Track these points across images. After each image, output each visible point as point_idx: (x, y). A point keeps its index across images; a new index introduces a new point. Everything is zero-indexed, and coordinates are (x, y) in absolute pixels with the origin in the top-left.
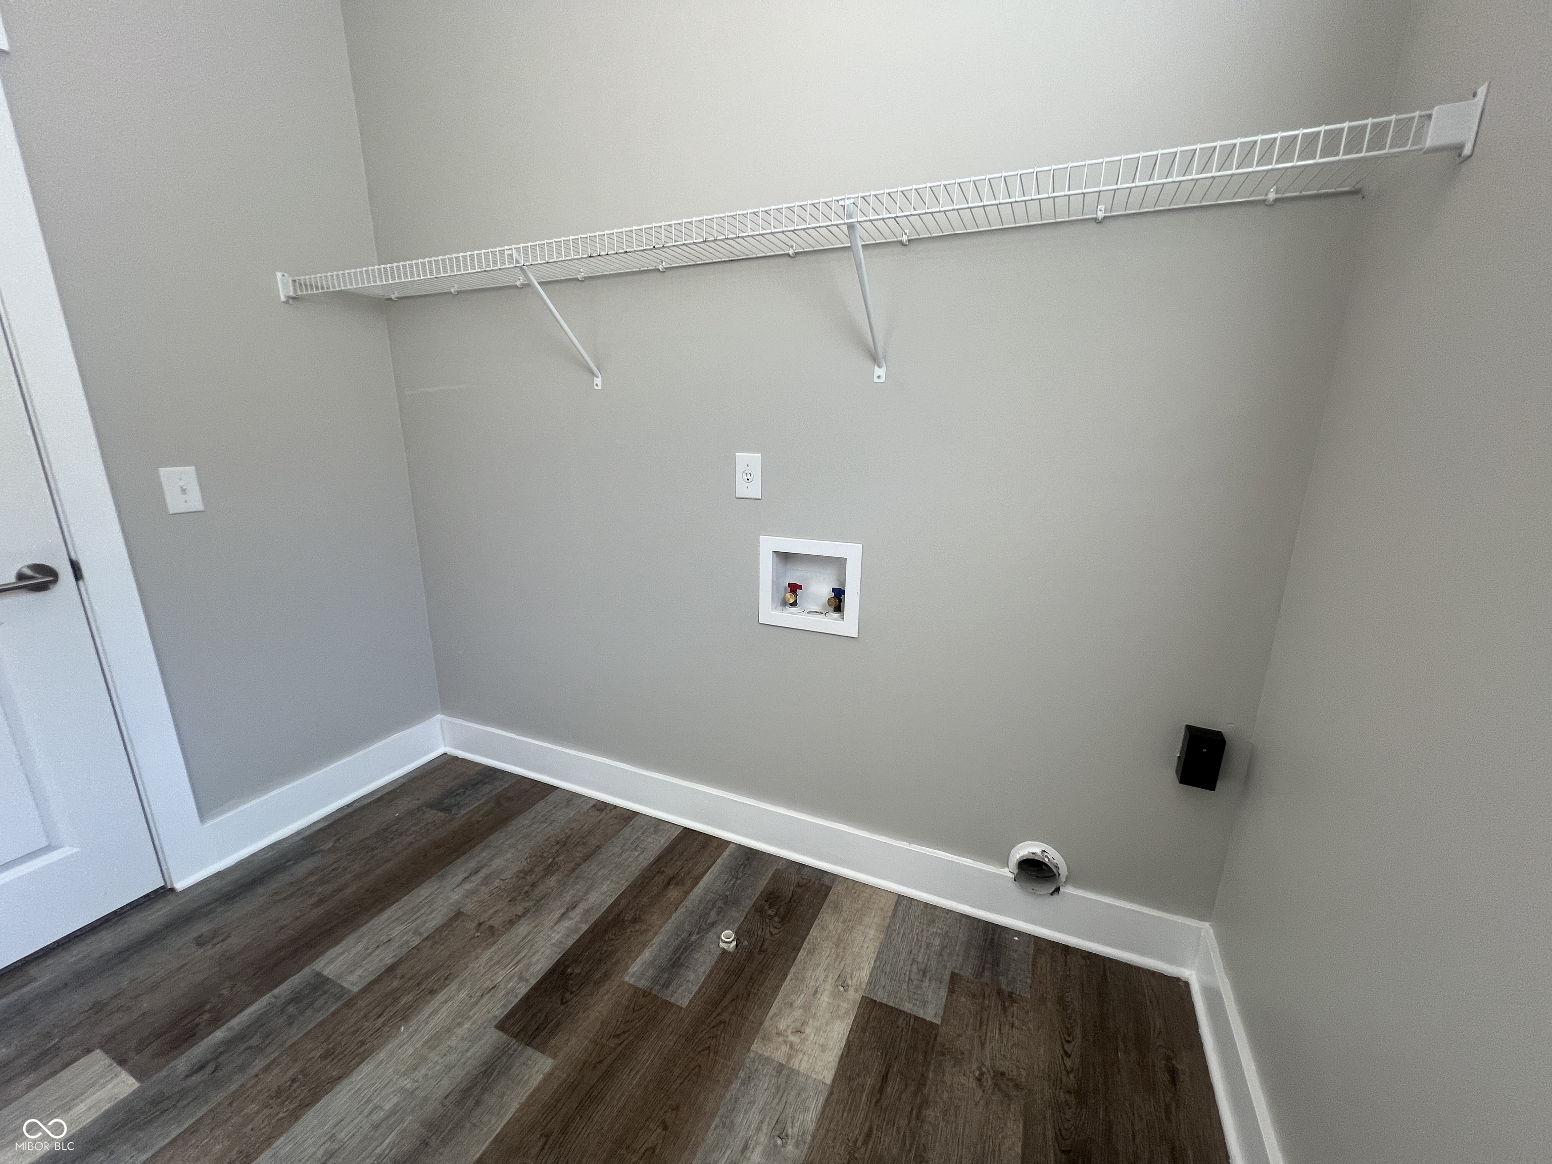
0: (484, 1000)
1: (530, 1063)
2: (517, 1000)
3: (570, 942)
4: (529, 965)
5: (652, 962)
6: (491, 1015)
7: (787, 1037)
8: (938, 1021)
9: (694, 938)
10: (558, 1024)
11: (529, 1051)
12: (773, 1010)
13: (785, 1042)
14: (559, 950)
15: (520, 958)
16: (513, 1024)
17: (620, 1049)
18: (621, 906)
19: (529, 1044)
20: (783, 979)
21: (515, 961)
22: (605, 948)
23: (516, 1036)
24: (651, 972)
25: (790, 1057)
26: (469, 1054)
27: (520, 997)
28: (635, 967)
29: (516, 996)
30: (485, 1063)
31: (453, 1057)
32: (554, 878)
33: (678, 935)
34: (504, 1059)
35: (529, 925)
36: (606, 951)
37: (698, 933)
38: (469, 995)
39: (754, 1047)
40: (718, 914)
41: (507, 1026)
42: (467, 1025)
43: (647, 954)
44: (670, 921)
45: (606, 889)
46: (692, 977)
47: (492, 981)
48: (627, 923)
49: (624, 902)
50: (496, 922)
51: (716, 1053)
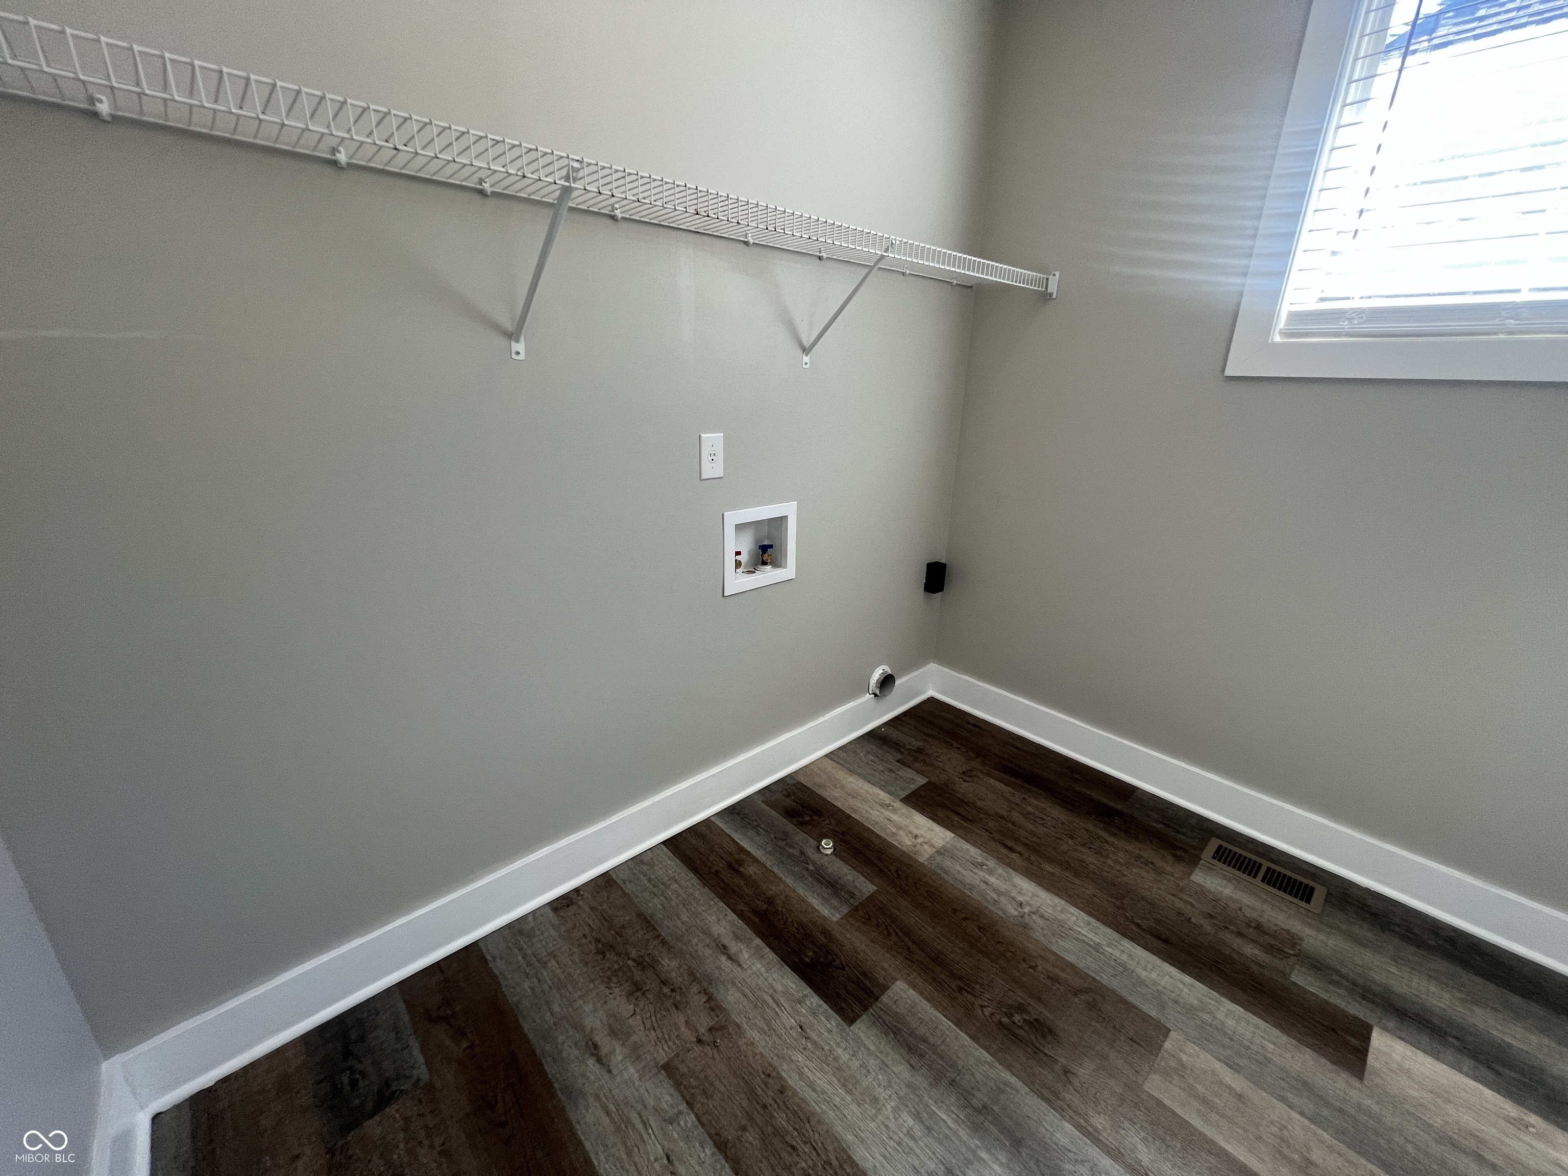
0: (813, 1036)
1: (896, 998)
2: (825, 1006)
3: (771, 955)
4: (785, 993)
5: (825, 900)
6: (835, 1030)
7: (918, 843)
8: (927, 780)
9: (811, 868)
10: (864, 974)
11: (885, 998)
12: (896, 843)
13: (921, 845)
14: (779, 966)
15: (771, 1001)
16: (852, 1011)
17: (900, 934)
18: (746, 909)
19: (877, 999)
20: (872, 832)
21: (774, 1005)
22: (794, 929)
23: (866, 1009)
24: (835, 902)
25: (932, 846)
26: (872, 1048)
27: (822, 1002)
28: (825, 911)
29: (820, 1006)
30: (887, 1034)
31: (873, 1063)
32: (665, 962)
33: (804, 876)
34: (886, 1017)
35: (727, 990)
36: (797, 929)
37: (807, 863)
38: (802, 1051)
39: (921, 860)
40: (792, 847)
41: (852, 1015)
42: (839, 1051)
43: (815, 902)
44: (784, 878)
45: (714, 918)
46: (850, 878)
47: (791, 1029)
48: (769, 908)
49: (741, 906)
50: (704, 1022)
51: (920, 880)
